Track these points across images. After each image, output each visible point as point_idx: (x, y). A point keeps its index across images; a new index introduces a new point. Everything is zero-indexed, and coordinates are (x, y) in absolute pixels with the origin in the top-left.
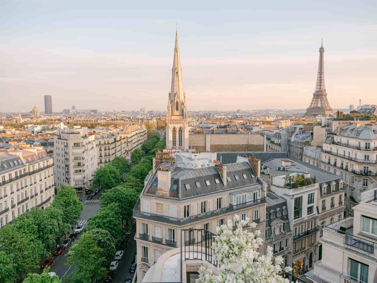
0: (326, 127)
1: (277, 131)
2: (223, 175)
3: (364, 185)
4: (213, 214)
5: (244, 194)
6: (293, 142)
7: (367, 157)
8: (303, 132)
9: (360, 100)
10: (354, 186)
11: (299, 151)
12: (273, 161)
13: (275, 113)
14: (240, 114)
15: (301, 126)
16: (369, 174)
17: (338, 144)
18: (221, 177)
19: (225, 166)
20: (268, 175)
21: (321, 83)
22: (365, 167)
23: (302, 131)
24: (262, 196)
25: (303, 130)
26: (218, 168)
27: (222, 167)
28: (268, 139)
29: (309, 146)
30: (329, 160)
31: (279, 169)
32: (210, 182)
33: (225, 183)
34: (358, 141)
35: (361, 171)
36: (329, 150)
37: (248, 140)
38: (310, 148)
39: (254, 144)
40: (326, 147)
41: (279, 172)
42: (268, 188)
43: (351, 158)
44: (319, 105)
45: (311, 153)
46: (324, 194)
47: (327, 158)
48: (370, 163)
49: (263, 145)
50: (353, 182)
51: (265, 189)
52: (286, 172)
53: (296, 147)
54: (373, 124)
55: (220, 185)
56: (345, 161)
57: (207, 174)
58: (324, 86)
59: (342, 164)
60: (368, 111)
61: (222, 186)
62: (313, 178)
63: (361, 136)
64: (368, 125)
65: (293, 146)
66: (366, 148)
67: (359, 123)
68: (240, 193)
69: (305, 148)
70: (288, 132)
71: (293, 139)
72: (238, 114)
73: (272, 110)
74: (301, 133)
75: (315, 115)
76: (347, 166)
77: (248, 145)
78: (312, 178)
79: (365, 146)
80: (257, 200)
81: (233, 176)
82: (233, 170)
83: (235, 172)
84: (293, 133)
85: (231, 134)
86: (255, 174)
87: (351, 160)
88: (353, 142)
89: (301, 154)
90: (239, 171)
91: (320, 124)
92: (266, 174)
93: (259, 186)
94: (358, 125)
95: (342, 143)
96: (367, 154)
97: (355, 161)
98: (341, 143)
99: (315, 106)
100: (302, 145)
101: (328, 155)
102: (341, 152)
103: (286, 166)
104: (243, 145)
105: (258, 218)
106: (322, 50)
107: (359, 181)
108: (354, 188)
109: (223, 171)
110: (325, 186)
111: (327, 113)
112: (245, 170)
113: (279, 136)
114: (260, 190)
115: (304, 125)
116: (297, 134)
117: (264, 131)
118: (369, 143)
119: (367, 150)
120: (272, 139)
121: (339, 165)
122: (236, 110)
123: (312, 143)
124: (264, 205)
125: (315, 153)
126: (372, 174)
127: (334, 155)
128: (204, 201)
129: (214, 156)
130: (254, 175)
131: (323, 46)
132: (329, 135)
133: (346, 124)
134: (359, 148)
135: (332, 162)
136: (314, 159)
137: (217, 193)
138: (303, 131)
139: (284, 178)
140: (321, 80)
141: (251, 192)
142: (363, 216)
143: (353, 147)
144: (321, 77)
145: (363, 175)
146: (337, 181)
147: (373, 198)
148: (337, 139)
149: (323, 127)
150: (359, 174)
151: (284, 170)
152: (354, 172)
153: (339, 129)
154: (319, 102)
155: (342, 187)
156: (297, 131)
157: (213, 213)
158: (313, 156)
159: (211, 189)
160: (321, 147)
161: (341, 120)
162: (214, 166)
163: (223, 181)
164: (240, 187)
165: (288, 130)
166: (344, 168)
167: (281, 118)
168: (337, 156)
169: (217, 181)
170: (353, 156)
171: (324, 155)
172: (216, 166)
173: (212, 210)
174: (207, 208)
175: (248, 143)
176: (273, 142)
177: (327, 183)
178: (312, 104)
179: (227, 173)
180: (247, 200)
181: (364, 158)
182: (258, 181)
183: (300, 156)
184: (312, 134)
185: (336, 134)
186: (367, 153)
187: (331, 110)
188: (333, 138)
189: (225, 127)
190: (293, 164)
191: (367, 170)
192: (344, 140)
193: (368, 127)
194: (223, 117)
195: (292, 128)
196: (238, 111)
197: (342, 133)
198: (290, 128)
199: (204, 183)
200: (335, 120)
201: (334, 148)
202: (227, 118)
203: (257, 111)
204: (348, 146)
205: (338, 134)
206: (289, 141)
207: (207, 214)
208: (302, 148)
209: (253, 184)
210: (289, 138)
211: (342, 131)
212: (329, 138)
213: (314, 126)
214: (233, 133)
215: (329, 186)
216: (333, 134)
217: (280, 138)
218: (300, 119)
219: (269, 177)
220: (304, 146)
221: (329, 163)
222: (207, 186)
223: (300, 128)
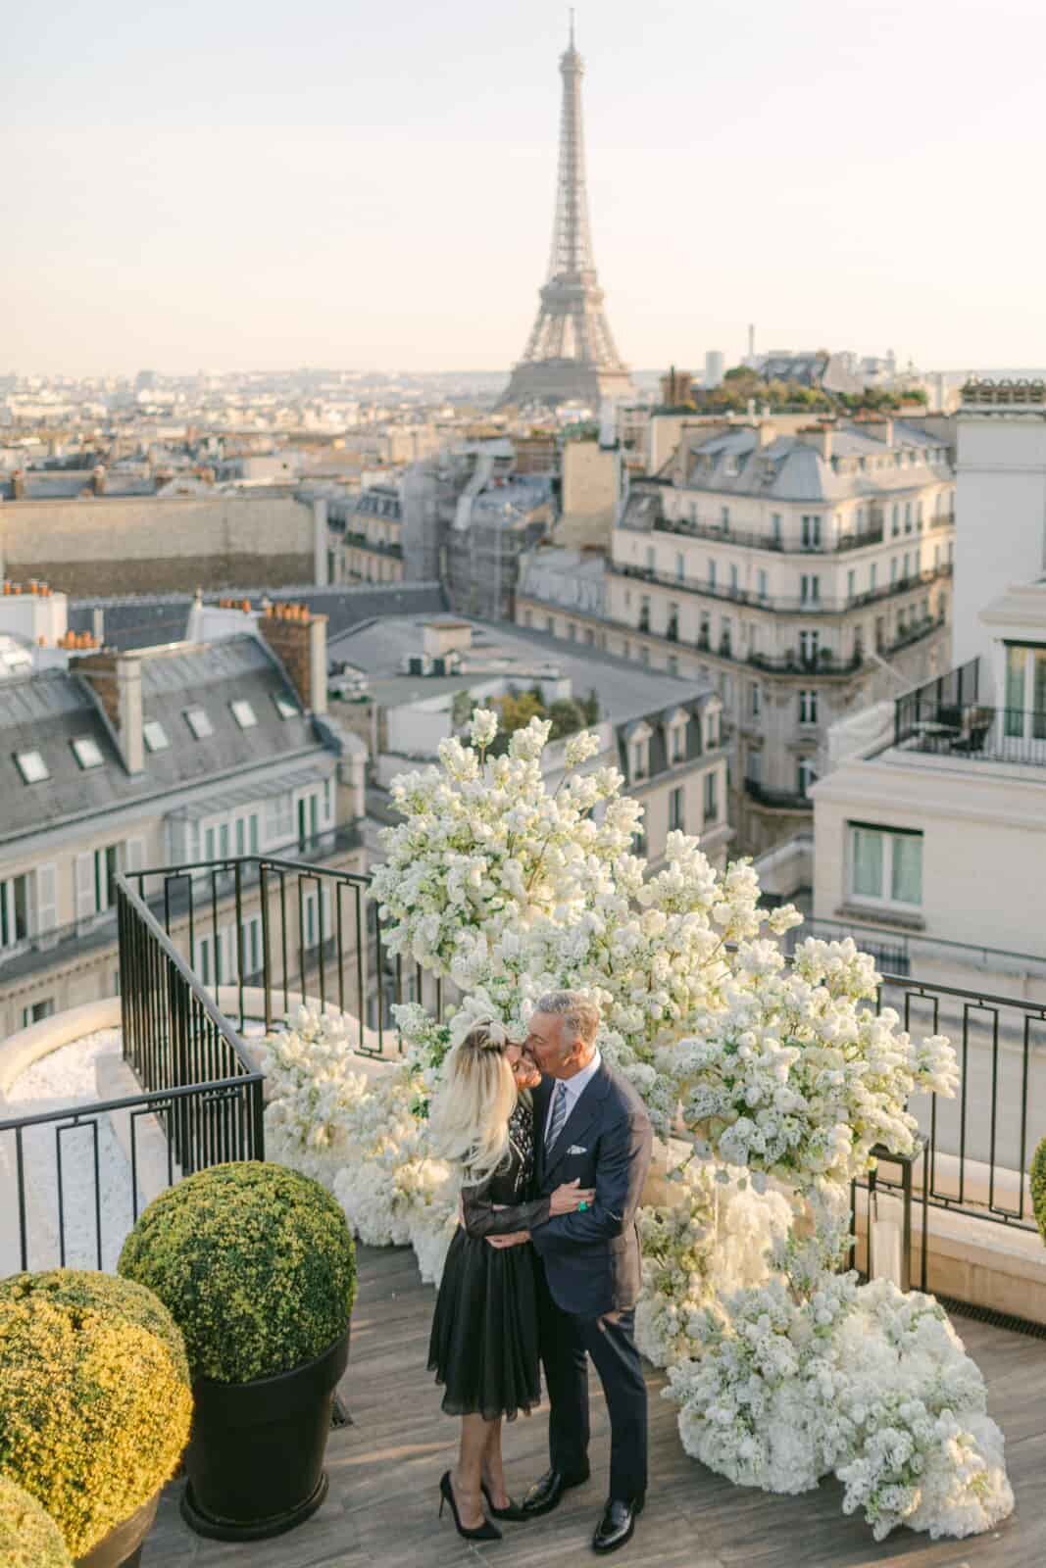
0: (623, 451)
1: (380, 478)
2: (121, 712)
3: (803, 719)
4: (71, 944)
5: (244, 811)
6: (467, 533)
7: (810, 586)
8: (511, 479)
9: (752, 329)
10: (760, 730)
11: (498, 576)
12: (375, 629)
13: (351, 388)
14: (160, 397)
15: (504, 448)
16: (821, 663)
17: (684, 528)
18: (110, 726)
19: (127, 659)
20: (364, 700)
21: (572, 235)
22: (803, 634)
23: (507, 472)
24: (340, 812)
25: (513, 465)
26: (89, 679)
27: (113, 669)
28: (336, 524)
29: (543, 549)
30: (645, 611)
31: (416, 667)
32: (49, 761)
33: (136, 760)
34: (772, 507)
35: (789, 654)
36: (640, 561)
37: (227, 531)
38: (550, 558)
39: (262, 550)
40: (628, 548)
41: (415, 681)
42: (369, 766)
43: (745, 594)
44: (570, 351)
45: (557, 579)
46: (639, 775)
47: (636, 605)
48: (821, 615)
49: (311, 558)
50: (756, 712)
51: (358, 777)
52: (454, 680)
53: (480, 558)
54: (828, 426)
55: (107, 773)
56: (718, 612)
57: (21, 716)
58: (587, 250)
59: (705, 628)
60: (799, 369)
61: (117, 775)
62: (586, 697)
63: (785, 485)
64: (810, 430)
65: (465, 553)
66: (806, 540)
67: (770, 424)
68: (227, 808)
69: (524, 560)
70: (437, 478)
71: (462, 518)
72: (144, 396)
73: (333, 376)
74: (505, 481)
75: (552, 401)
76: (726, 636)
77: (226, 558)
78: (579, 701)
79: (799, 533)
80: (316, 838)
81: (176, 717)
82: (178, 684)
83: (190, 696)
84: (461, 483)
85: (128, 499)
86: (298, 695)
87: (744, 603)
88: (750, 516)
89: (509, 594)
90: (209, 688)
91: (591, 434)
92: (346, 696)
93: (324, 761)
94: (768, 436)
95: (700, 521)
96: (810, 573)
97: (759, 607)
98: (694, 525)
99: (552, 351)
100: (512, 547)
101: (638, 589)
102: (696, 571)
103: (451, 651)
104: (199, 559)
105: (328, 934)
106: (570, 67)
107: (782, 703)
108: (761, 740)
109: (116, 692)
110: (642, 734)
111: (608, 388)
112: (243, 678)
113: (385, 503)
114: (333, 784)
115: (516, 440)
116: (483, 491)
117: (310, 481)
118: (817, 519)
119: (811, 552)
120: (355, 525)
121: (689, 632)
122: (131, 376)
123: (559, 532)
124: (356, 860)
125: (575, 582)
126: (834, 665)
127: (665, 585)
128: (17, 871)
129: (52, 614)
130: (293, 702)
131: (578, 48)
132: (638, 488)
133: (713, 432)
134: (774, 545)
135: (659, 625)
136: (574, 612)
137: (91, 817)
138: (512, 473)
139: (446, 711)
140: (572, 220)
141: (284, 800)
142: (853, 824)
143: (749, 541)
144: (572, 206)
145: (797, 672)
146: (693, 709)
147: (890, 735)
148: (675, 503)
149: (605, 448)
150: (779, 671)
151: (439, 668)
152: (756, 662)
153: (683, 454)
154: (570, 334)
155: (716, 734)
156: (485, 472)
157: (74, 935)
158: (565, 600)
159: (57, 803)
160: (601, 551)
161: (686, 411)
162: (64, 664)
163: (123, 754)
164: (220, 774)
165: (434, 469)
166: (715, 643)
167: (383, 415)
168: (682, 589)
169: (88, 751)
170: (749, 584)
171: (618, 588)
172: (74, 663)
173: (62, 919)
174: (35, 915)
175: (228, 544)
176: (358, 540)
177: (647, 719)
178: (534, 341)
179: (144, 701)
180: (268, 837)
181: (796, 591)
182: (319, 735)
183: (506, 602)
184: (557, 485)
185: (668, 483)
186: (811, 565)
187: (623, 373)
188: (657, 500)
189: (78, 463)
190: (480, 639)
191: (814, 645)
192: (708, 510)
193: (810, 439)
194: (60, 410)
195: (455, 460)
196: (145, 379)
197: (698, 477)
198: (444, 462)
199: (10, 765)
200: (658, 411)
201: (665, 553)
202: (83, 418)
203: (253, 378)
204: (728, 537)
205: (678, 478)
206: (444, 527)
207: (34, 949)
208: (513, 564)
209: (291, 753)
210: (446, 514)
211: (697, 464)
212: (638, 503)
213: (564, 445)
214: (135, 494)
215: (660, 732)
216: (657, 481)
217: (398, 514)
218: (481, 418)
219: (369, 713)
220: (522, 551)
221: (644, 628)
222: (26, 782)
223: (498, 458)
